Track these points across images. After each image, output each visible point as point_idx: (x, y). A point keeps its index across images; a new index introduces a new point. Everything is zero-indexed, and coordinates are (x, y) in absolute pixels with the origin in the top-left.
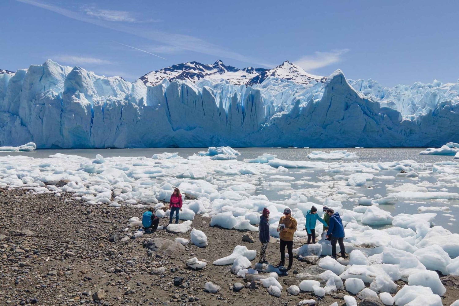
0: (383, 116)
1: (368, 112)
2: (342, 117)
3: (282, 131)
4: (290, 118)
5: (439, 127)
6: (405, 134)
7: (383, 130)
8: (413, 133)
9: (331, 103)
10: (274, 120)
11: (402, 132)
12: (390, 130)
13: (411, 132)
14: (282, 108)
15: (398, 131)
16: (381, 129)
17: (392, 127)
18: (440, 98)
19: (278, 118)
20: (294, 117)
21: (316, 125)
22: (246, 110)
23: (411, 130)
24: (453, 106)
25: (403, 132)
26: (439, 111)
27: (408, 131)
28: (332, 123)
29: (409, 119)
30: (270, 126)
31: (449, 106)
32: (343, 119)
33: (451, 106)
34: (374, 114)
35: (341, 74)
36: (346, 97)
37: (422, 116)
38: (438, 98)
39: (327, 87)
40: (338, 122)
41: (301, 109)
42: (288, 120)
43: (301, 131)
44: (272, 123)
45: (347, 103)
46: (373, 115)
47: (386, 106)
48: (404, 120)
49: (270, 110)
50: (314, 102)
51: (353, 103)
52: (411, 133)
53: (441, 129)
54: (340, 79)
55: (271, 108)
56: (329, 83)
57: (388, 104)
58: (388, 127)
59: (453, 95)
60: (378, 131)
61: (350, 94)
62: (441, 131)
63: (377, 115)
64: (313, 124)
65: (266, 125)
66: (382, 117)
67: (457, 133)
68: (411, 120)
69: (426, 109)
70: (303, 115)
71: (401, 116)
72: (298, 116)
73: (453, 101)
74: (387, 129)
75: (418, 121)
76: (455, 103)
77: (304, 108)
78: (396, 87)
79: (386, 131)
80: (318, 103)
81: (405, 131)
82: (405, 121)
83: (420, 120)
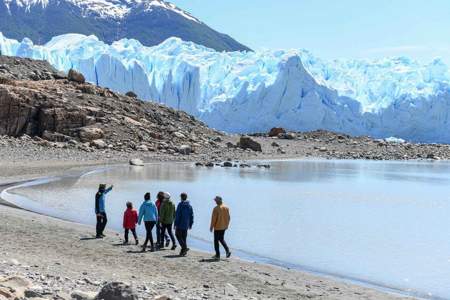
0: (342, 106)
1: (326, 101)
2: (298, 106)
3: (226, 119)
4: (236, 103)
5: (401, 121)
6: (366, 128)
7: (343, 122)
8: (375, 127)
9: (286, 88)
10: (215, 104)
11: (363, 125)
12: (351, 123)
13: (373, 125)
14: (221, 90)
15: (359, 124)
16: (341, 121)
17: (352, 119)
18: (400, 89)
19: (220, 103)
20: (241, 102)
21: (268, 114)
22: (181, 91)
23: (372, 123)
24: (413, 99)
25: (365, 125)
26: (400, 103)
27: (369, 124)
28: (287, 111)
29: (370, 111)
30: (212, 112)
31: (410, 99)
32: (299, 108)
33: (411, 99)
34: (333, 104)
35: (297, 56)
36: (302, 82)
37: (383, 109)
38: (397, 89)
39: (282, 70)
40: (294, 111)
41: (249, 93)
42: (233, 106)
43: (251, 120)
44: (214, 108)
45: (303, 89)
46: (331, 104)
47: (345, 95)
48: (365, 111)
49: (208, 91)
50: (266, 86)
51: (310, 90)
52: (372, 127)
53: (403, 123)
54: (295, 61)
55: (207, 89)
56: (285, 65)
57: (346, 91)
58: (349, 118)
59: (412, 86)
60: (338, 123)
61: (306, 79)
62: (403, 126)
63: (336, 105)
64: (265, 113)
65: (207, 111)
66: (342, 108)
67: (418, 129)
68: (372, 112)
69: (386, 100)
70: (253, 101)
71: (362, 107)
72: (245, 101)
73: (412, 93)
74: (348, 121)
75: (379, 113)
76: (415, 96)
77: (253, 92)
78: (335, 61)
79: (346, 123)
80: (270, 87)
81: (366, 123)
82: (366, 113)
83: (381, 112)
